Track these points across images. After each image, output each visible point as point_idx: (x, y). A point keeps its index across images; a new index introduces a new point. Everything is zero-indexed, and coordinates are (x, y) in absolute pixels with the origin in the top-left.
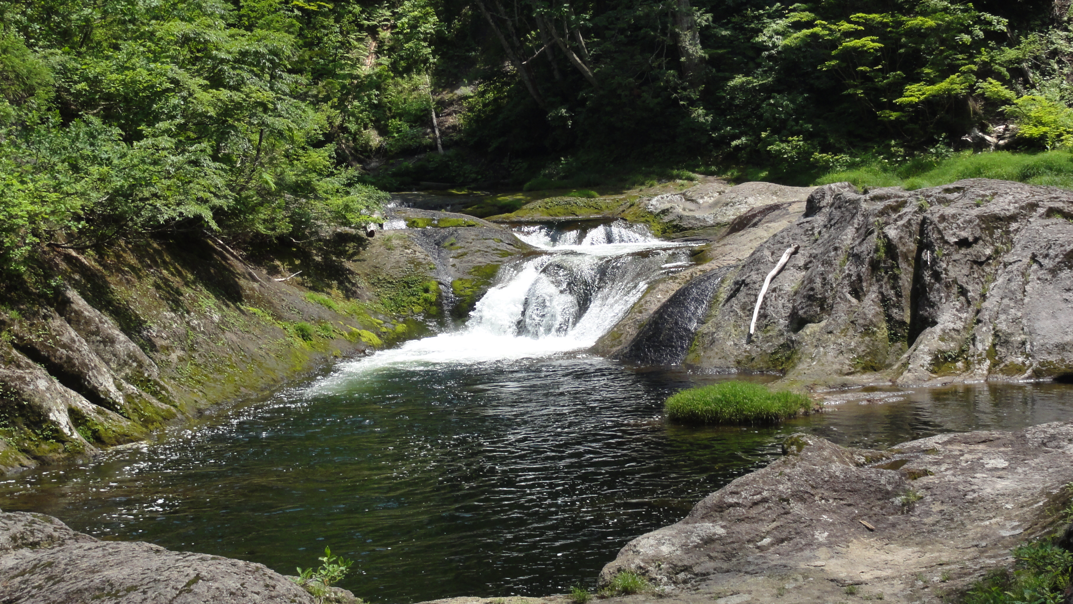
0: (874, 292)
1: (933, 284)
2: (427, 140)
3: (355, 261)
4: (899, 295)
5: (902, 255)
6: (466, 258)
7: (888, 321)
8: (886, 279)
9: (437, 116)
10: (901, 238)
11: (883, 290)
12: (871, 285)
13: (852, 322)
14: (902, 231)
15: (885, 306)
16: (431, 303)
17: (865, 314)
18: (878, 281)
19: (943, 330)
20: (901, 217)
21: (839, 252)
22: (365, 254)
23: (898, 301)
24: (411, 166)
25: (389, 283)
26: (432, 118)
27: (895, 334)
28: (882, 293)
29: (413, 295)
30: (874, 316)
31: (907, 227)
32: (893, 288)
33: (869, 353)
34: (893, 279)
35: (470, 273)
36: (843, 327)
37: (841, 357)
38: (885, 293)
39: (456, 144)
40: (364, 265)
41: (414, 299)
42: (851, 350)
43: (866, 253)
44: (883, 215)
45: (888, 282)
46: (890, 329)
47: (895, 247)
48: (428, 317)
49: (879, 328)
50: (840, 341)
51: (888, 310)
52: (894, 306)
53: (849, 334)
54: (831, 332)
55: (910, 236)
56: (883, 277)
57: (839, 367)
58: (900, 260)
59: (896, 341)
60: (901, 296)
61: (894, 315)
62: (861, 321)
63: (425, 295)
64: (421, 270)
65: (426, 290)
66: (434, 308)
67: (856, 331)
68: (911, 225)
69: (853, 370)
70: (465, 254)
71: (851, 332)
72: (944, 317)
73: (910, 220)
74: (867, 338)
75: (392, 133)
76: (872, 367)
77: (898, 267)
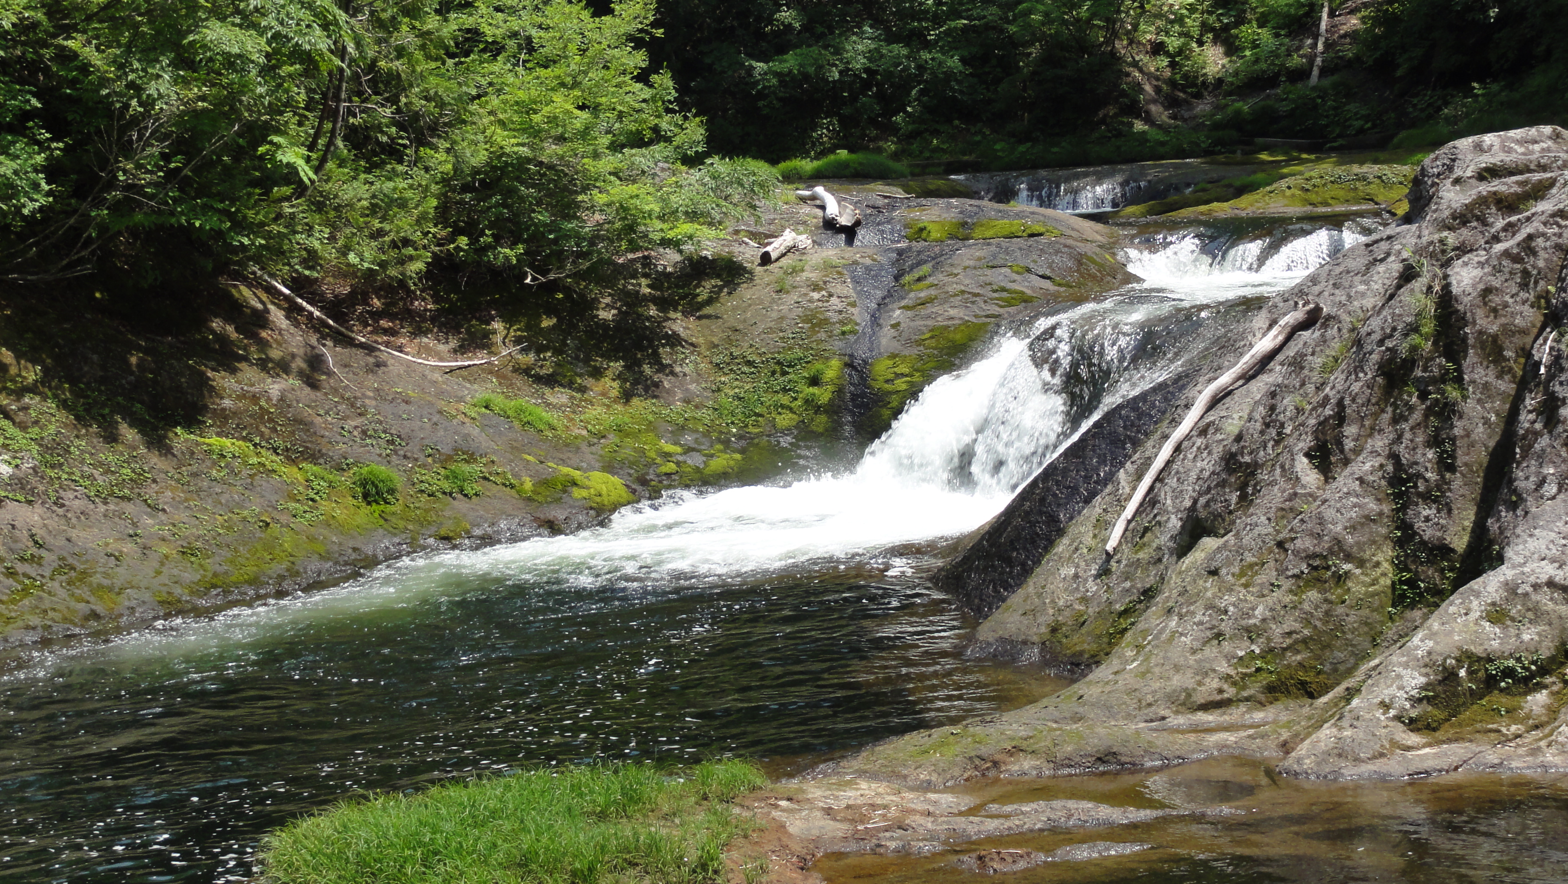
0: (1375, 453)
1: (1537, 434)
2: (1296, 61)
3: (699, 318)
4: (1446, 464)
5: (1483, 345)
6: (930, 309)
7: (1400, 543)
8: (1417, 416)
9: (1332, 14)
10: (1488, 291)
11: (1401, 449)
12: (1373, 431)
13: (1280, 544)
14: (1497, 270)
15: (1398, 496)
16: (818, 409)
17: (1321, 521)
18: (1396, 420)
19: (1511, 589)
20: (1510, 228)
21: (1332, 332)
22: (728, 304)
23: (1443, 485)
24: (1246, 108)
25: (750, 363)
26: (1320, 18)
27: (1412, 583)
28: (1394, 457)
29: (785, 390)
30: (1353, 528)
31: (1516, 259)
32: (1434, 441)
33: (1305, 641)
34: (1438, 415)
35: (920, 343)
36: (1250, 558)
37: (1211, 651)
38: (1406, 457)
39: (1349, 64)
40: (715, 325)
41: (785, 400)
42: (1248, 630)
43: (1376, 337)
44: (1464, 223)
45: (1423, 424)
46: (1400, 566)
47: (1463, 321)
48: (804, 439)
49: (1361, 563)
50: (1227, 600)
51: (1404, 508)
52: (1427, 497)
53: (1261, 579)
54: (1214, 573)
55: (1524, 286)
56: (1411, 409)
57: (1190, 683)
58: (1472, 357)
59: (1412, 606)
60: (1452, 468)
61: (1419, 525)
62: (1305, 543)
63: (812, 390)
64: (822, 335)
65: (814, 381)
66: (823, 418)
67: (1281, 572)
68: (1533, 252)
69: (1230, 692)
70: (930, 301)
71: (1268, 575)
72: (1532, 544)
73: (1530, 237)
74: (1313, 595)
75: (1243, 49)
76: (1303, 684)
77: (1459, 380)
